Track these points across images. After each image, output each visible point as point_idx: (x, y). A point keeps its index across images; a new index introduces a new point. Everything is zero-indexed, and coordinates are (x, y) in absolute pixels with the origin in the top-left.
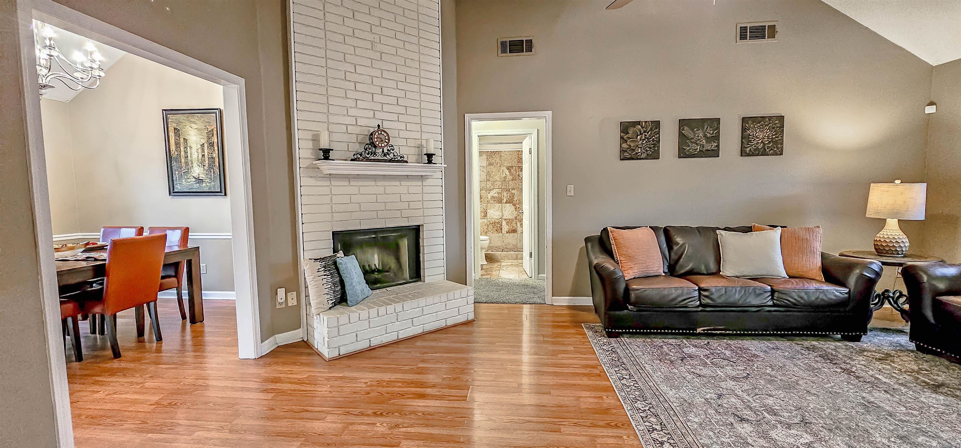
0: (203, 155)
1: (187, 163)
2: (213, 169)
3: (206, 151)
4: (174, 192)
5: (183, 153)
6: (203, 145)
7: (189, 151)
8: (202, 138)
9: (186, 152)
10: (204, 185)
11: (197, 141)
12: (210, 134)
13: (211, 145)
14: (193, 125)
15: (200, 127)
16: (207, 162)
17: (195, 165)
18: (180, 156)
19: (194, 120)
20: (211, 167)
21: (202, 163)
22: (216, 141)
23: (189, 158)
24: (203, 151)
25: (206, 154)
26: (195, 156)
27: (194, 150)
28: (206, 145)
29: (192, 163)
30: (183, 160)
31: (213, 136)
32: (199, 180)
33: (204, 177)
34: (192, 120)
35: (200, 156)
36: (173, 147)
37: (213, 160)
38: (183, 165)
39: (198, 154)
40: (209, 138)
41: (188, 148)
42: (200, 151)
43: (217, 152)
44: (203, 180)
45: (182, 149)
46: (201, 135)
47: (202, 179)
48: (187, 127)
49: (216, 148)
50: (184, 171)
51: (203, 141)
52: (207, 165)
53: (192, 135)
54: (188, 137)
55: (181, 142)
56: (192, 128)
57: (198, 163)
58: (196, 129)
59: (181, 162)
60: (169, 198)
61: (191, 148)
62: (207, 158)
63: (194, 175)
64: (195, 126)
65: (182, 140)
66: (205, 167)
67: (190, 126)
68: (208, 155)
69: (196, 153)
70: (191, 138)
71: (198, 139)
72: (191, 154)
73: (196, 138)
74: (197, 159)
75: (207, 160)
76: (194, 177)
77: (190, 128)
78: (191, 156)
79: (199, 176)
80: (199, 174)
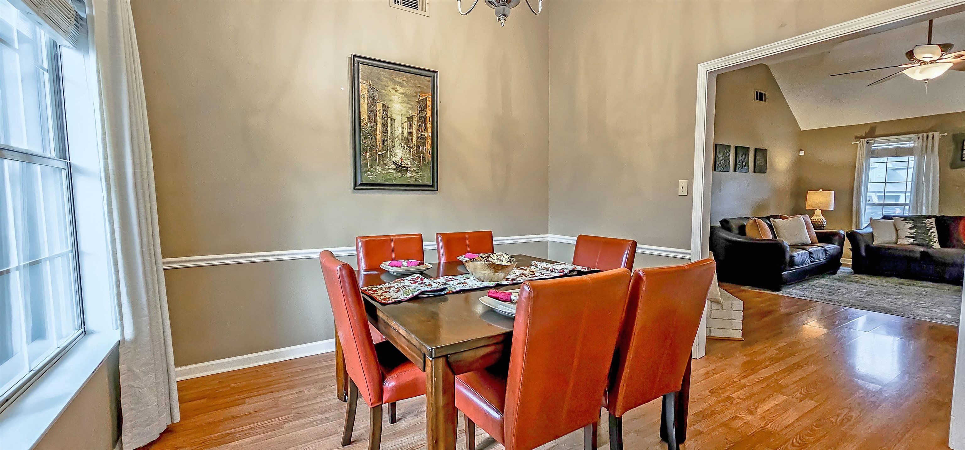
0: (410, 133)
1: (384, 141)
2: (423, 154)
3: (415, 127)
4: (361, 185)
5: (379, 126)
6: (410, 119)
7: (389, 125)
8: (410, 108)
9: (384, 125)
10: (409, 174)
11: (402, 111)
12: (422, 104)
13: (423, 120)
14: (398, 88)
15: (408, 92)
16: (415, 142)
17: (397, 145)
18: (375, 131)
19: (400, 81)
20: (420, 150)
21: (407, 145)
22: (429, 114)
23: (389, 135)
24: (410, 127)
25: (415, 132)
26: (398, 132)
27: (397, 124)
28: (415, 119)
29: (393, 142)
30: (379, 137)
31: (426, 107)
32: (401, 168)
33: (409, 163)
34: (397, 79)
35: (406, 134)
36: (364, 115)
37: (423, 141)
38: (379, 143)
39: (403, 131)
40: (419, 110)
41: (389, 120)
42: (406, 125)
43: (430, 130)
44: (407, 167)
45: (379, 120)
46: (408, 103)
47: (406, 166)
48: (390, 89)
49: (429, 125)
50: (380, 153)
51: (411, 113)
52: (414, 147)
53: (395, 101)
54: (388, 103)
55: (378, 109)
56: (396, 91)
57: (402, 144)
58: (402, 94)
59: (375, 139)
60: (354, 193)
61: (393, 120)
62: (416, 137)
63: (394, 159)
64: (401, 90)
65: (379, 107)
66: (412, 150)
67: (394, 89)
68: (417, 134)
69: (400, 128)
70: (393, 104)
71: (402, 108)
72: (392, 128)
73: (400, 107)
74: (400, 136)
75: (416, 140)
76: (394, 163)
77: (393, 91)
78: (392, 133)
79: (402, 162)
80: (402, 159)
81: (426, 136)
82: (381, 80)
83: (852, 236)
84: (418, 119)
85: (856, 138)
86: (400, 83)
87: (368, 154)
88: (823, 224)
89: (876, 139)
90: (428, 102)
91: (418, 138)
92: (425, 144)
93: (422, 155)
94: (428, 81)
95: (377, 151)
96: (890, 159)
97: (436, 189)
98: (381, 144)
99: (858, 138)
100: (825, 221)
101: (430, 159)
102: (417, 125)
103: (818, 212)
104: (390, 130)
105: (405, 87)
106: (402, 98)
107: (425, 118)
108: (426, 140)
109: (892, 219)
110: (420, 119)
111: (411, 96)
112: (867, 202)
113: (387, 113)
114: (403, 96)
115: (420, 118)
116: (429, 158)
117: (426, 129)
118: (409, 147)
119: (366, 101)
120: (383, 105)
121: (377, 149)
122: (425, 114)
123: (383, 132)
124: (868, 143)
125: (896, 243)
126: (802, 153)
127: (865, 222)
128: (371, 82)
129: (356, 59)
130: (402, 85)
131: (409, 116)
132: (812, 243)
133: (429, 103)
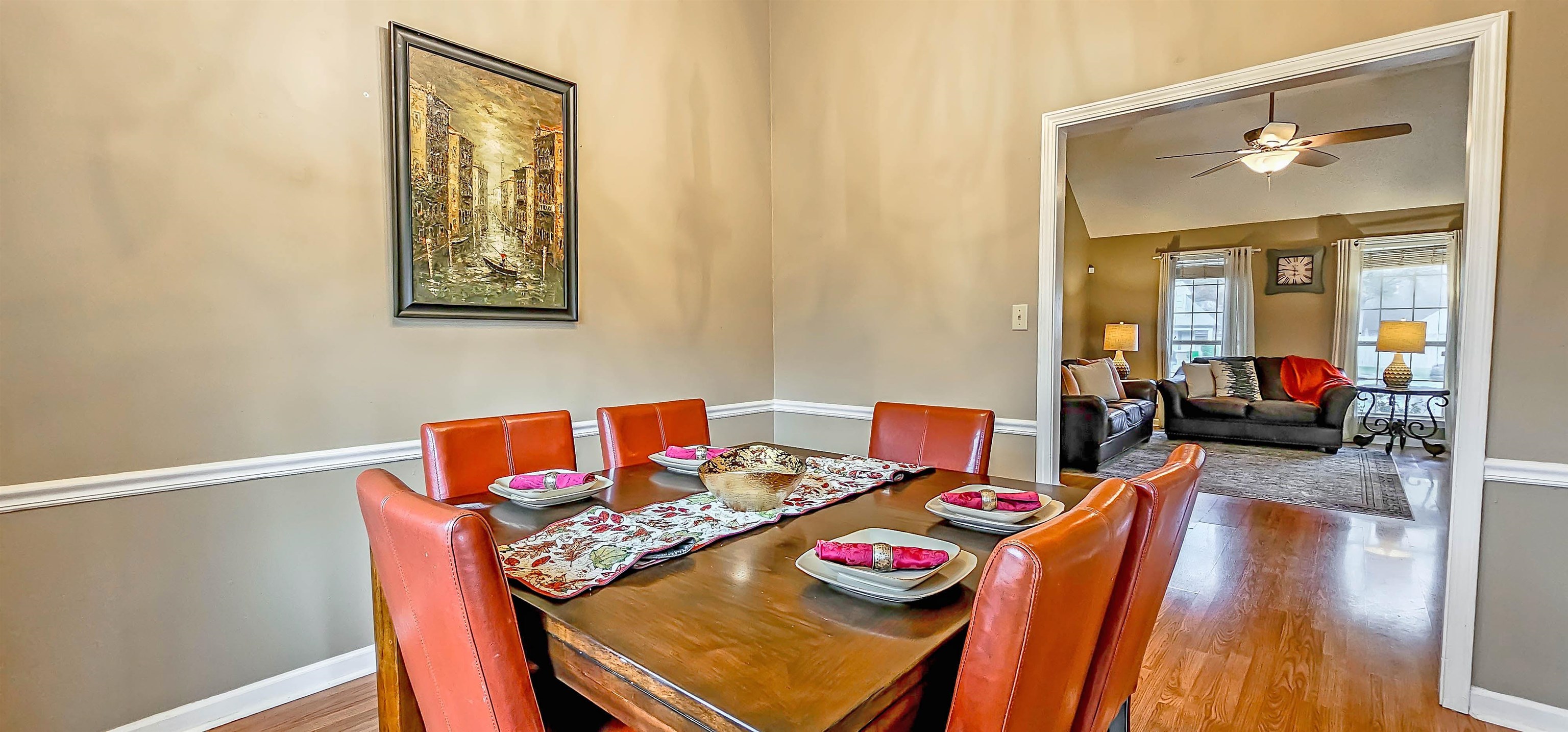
0: (521, 203)
1: (465, 216)
2: (548, 246)
3: (530, 191)
4: (414, 306)
5: (454, 183)
6: (520, 173)
7: (476, 182)
8: (519, 152)
9: (465, 183)
11: (503, 156)
12: (544, 147)
13: (546, 177)
14: (495, 107)
15: (516, 119)
16: (531, 222)
17: (493, 225)
18: (445, 192)
19: (498, 93)
20: (542, 237)
21: (514, 226)
22: (560, 168)
23: (476, 203)
24: (521, 189)
25: (530, 200)
26: (495, 199)
27: (492, 183)
28: (530, 175)
29: (484, 219)
30: (454, 206)
31: (552, 154)
33: (519, 264)
34: (491, 89)
35: (511, 203)
36: (420, 157)
37: (548, 220)
38: (453, 218)
39: (506, 197)
40: (539, 157)
41: (475, 171)
42: (511, 186)
43: (560, 200)
44: (515, 273)
45: (453, 169)
46: (516, 141)
47: (513, 269)
48: (475, 106)
49: (559, 189)
50: (455, 240)
51: (523, 161)
52: (530, 233)
53: (488, 135)
54: (473, 136)
55: (451, 146)
56: (489, 113)
57: (504, 224)
58: (504, 120)
59: (445, 209)
60: (395, 324)
61: (483, 172)
62: (533, 211)
63: (487, 255)
64: (502, 112)
65: (454, 141)
66: (524, 237)
67: (485, 107)
68: (536, 204)
69: (499, 191)
70: (484, 140)
71: (504, 150)
72: (482, 190)
73: (499, 148)
74: (500, 208)
75: (533, 216)
76: (487, 262)
77: (484, 113)
78: (483, 199)
79: (504, 261)
80: (503, 255)
81: (553, 210)
82: (457, 87)
83: (1165, 388)
84: (538, 176)
85: (1157, 251)
86: (497, 97)
87: (429, 241)
88: (1126, 371)
89: (1181, 253)
90: (556, 142)
91: (537, 213)
92: (551, 226)
93: (545, 248)
94: (557, 102)
95: (450, 236)
96: (1197, 281)
97: (575, 318)
98: (457, 222)
99: (1160, 251)
100: (1128, 367)
101: (562, 257)
102: (536, 188)
103: (1119, 354)
104: (477, 194)
105: (509, 108)
106: (502, 128)
107: (552, 174)
108: (553, 219)
109: (1208, 363)
110: (541, 176)
111: (521, 127)
112: (1173, 340)
113: (471, 156)
114: (506, 125)
115: (540, 173)
116: (559, 254)
117: (553, 196)
118: (520, 231)
119: (423, 126)
120: (463, 140)
121: (449, 232)
122: (552, 166)
123: (464, 197)
124: (1171, 258)
125: (1215, 395)
126: (1091, 270)
127: (1174, 367)
128: (434, 87)
129: (400, 33)
130: (502, 103)
131: (518, 168)
132: (1120, 399)
133: (559, 146)
